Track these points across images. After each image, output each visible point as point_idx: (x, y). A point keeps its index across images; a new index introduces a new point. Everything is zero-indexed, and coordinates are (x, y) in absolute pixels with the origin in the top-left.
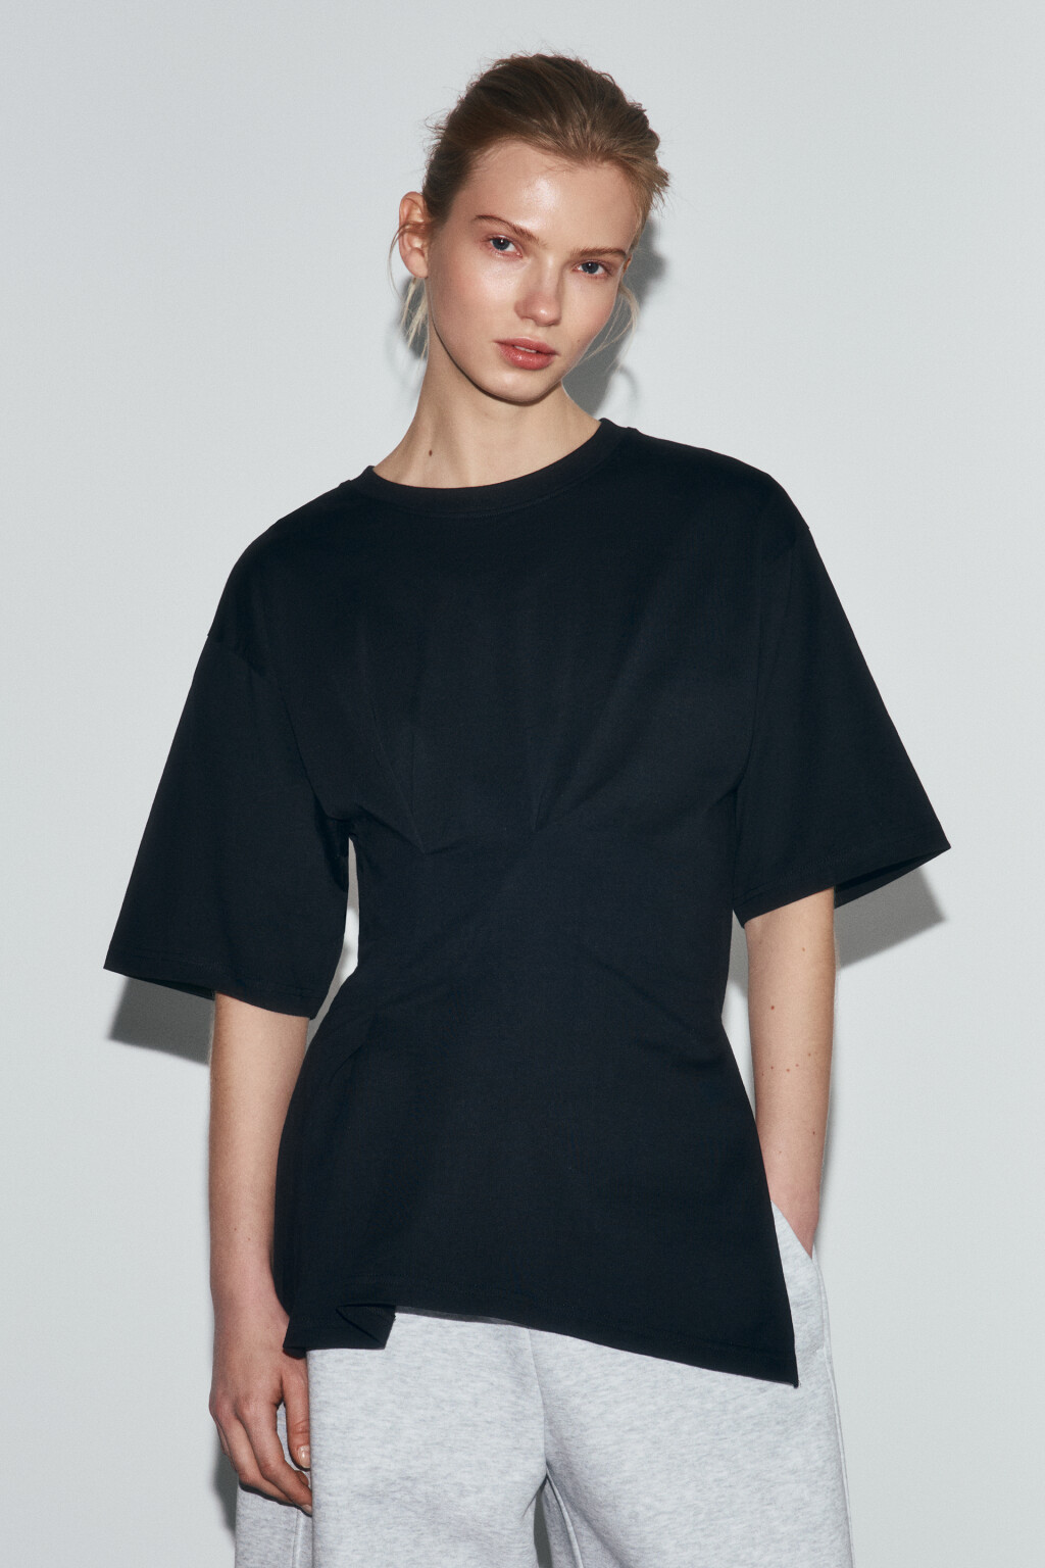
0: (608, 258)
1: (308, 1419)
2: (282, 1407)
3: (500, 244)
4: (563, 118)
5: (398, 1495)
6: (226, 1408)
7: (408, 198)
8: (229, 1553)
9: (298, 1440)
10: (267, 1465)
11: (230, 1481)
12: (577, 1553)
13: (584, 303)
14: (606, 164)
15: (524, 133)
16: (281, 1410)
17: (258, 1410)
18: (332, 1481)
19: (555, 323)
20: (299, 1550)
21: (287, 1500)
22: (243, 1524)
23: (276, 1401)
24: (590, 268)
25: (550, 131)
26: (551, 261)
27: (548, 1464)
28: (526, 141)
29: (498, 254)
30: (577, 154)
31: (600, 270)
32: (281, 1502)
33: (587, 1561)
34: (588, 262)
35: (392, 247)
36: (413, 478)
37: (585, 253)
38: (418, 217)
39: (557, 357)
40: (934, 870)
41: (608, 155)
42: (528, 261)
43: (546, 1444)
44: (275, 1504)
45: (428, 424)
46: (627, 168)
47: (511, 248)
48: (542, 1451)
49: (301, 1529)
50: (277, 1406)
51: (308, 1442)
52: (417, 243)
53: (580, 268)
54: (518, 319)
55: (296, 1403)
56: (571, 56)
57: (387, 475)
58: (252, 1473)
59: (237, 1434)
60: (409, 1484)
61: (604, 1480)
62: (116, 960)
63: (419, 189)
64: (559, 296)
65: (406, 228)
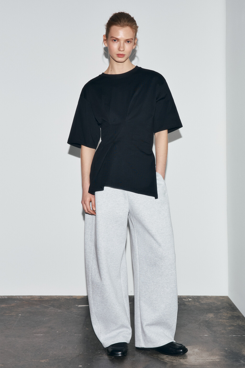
0: (130, 40)
1: (95, 204)
2: (91, 202)
3: (115, 40)
4: (120, 22)
5: (108, 214)
6: (83, 202)
7: (104, 36)
8: (84, 223)
9: (93, 207)
10: (88, 210)
11: (84, 213)
12: (133, 223)
13: (128, 47)
14: (127, 27)
15: (116, 24)
16: (91, 203)
17: (88, 203)
18: (99, 212)
19: (123, 51)
20: (94, 222)
21: (92, 214)
22: (86, 219)
23: (90, 201)
24: (128, 42)
25: (119, 24)
26: (122, 42)
27: (129, 210)
28: (116, 25)
29: (115, 42)
30: (123, 26)
31: (130, 42)
32: (91, 215)
33: (135, 223)
34: (128, 41)
35: (103, 44)
36: (109, 73)
37: (126, 40)
38: (105, 38)
39: (125, 55)
40: (180, 129)
41: (128, 25)
42: (118, 42)
43: (129, 207)
44: (90, 215)
45: (110, 67)
46: (131, 27)
47: (116, 41)
48: (128, 208)
49: (94, 219)
50: (90, 202)
51: (95, 207)
52: (106, 42)
53: (127, 42)
54: (118, 51)
55: (93, 201)
56: (123, 12)
57: (105, 73)
58: (87, 211)
59: (85, 205)
60: (110, 212)
61: (137, 211)
62: (69, 142)
63: (105, 34)
64: (124, 47)
65: (104, 40)
